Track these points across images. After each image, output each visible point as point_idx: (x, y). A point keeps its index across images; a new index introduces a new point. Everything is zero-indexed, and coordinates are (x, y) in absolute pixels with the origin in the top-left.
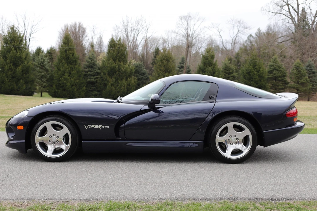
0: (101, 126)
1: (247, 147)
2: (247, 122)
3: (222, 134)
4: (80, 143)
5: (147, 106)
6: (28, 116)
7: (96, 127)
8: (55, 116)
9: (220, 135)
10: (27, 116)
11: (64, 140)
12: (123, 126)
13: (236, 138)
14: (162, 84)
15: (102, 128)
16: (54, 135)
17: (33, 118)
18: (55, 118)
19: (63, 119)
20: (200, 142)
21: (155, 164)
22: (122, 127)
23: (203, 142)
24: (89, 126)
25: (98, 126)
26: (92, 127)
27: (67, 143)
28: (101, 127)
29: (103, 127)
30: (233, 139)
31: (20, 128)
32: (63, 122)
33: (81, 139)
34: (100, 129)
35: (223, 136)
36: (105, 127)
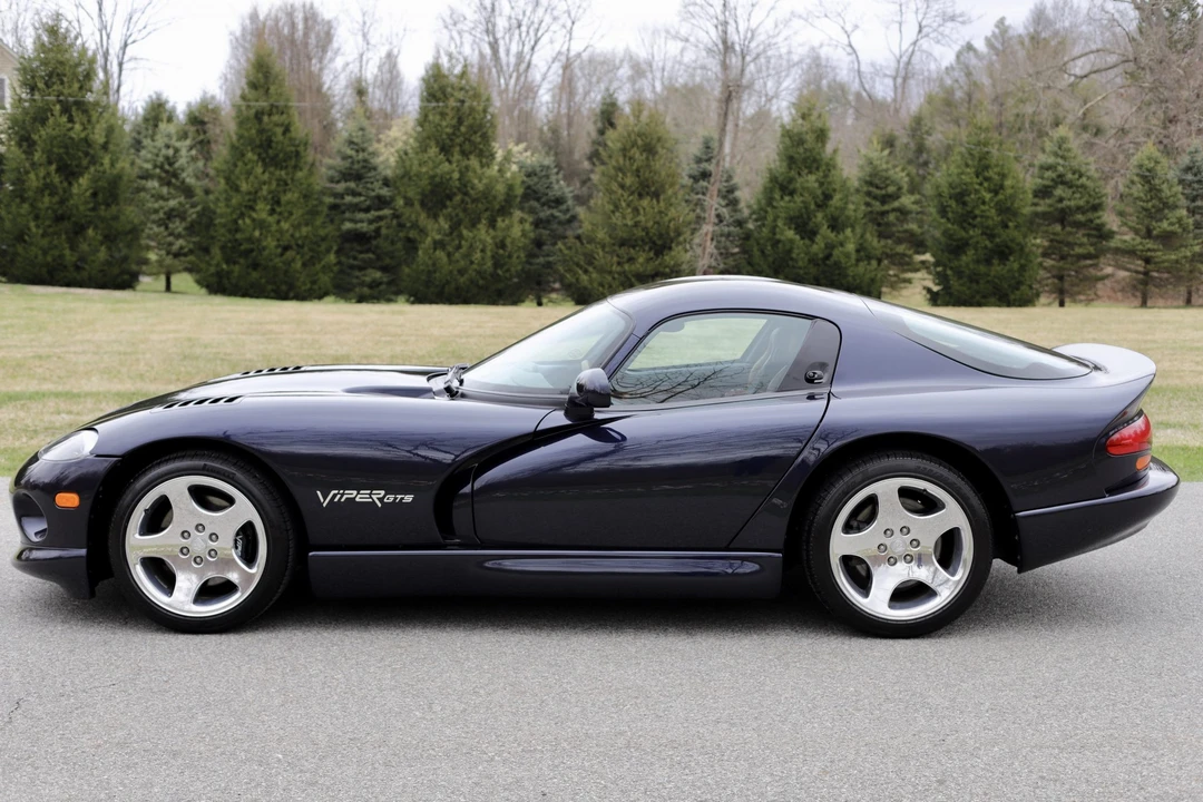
0: (383, 492)
1: (953, 575)
2: (952, 477)
3: (855, 524)
4: (302, 557)
5: (562, 413)
6: (98, 456)
7: (362, 497)
8: (202, 457)
9: (848, 528)
10: (92, 457)
11: (240, 548)
12: (467, 489)
13: (909, 538)
14: (620, 326)
15: (385, 500)
16: (200, 527)
17: (116, 462)
18: (201, 463)
19: (234, 465)
20: (770, 556)
22: (466, 494)
23: (780, 555)
25: (370, 494)
26: (345, 496)
27: (249, 557)
28: (381, 500)
29: (390, 498)
30: (899, 544)
31: (68, 500)
32: (232, 479)
33: (304, 544)
34: (380, 505)
35: (859, 530)
36: (396, 499)
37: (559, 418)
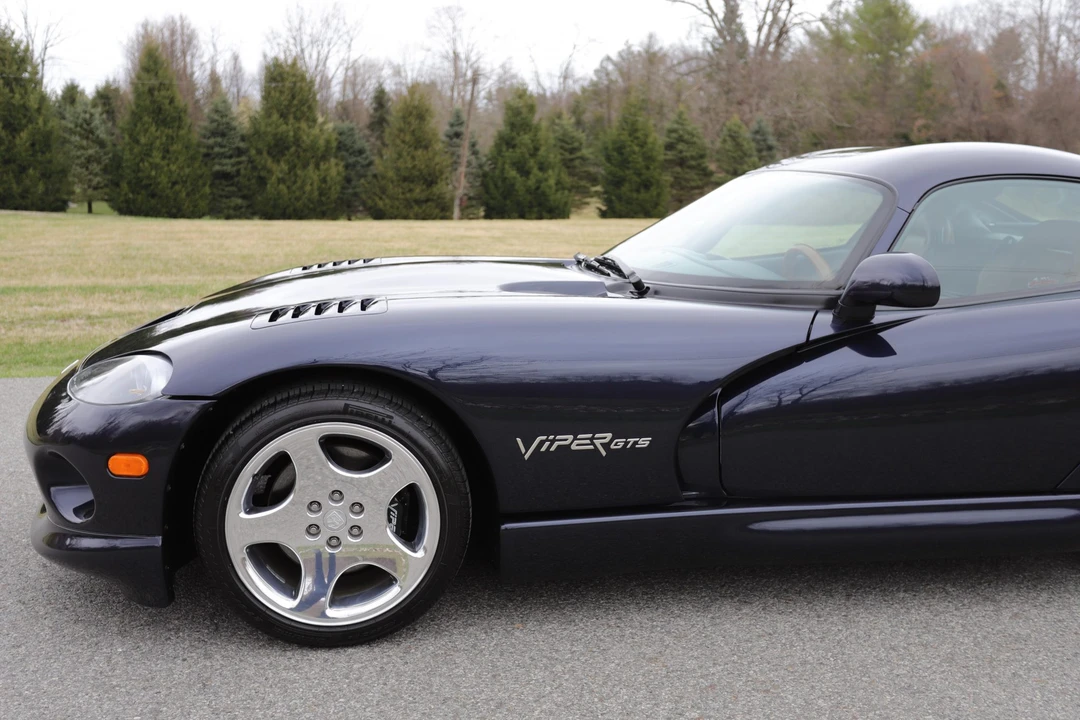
0: (609, 436)
4: (489, 532)
5: (830, 316)
6: (173, 397)
7: (579, 443)
8: (340, 393)
10: (164, 399)
11: (394, 521)
15: (612, 446)
16: (337, 494)
17: (204, 412)
18: (339, 403)
19: (390, 403)
25: (591, 439)
26: (557, 444)
28: (606, 446)
31: (128, 465)
32: (390, 425)
33: (493, 513)
34: (604, 453)
36: (627, 443)
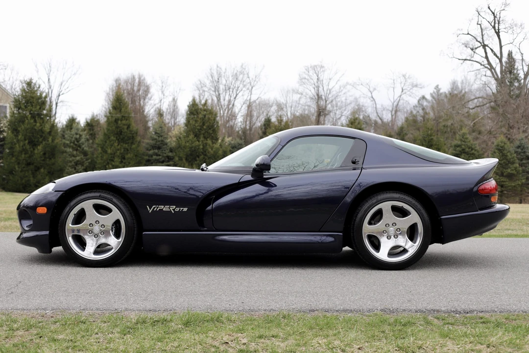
0: (175, 207)
1: (415, 243)
2: (414, 202)
3: (373, 222)
4: (140, 235)
5: (250, 176)
6: (55, 191)
7: (166, 208)
8: (99, 192)
9: (370, 223)
10: (53, 192)
11: (114, 231)
12: (209, 208)
13: (396, 227)
14: (274, 141)
15: (176, 210)
16: (97, 222)
17: (63, 194)
18: (98, 194)
19: (112, 195)
20: (338, 235)
21: (262, 270)
22: (209, 210)
23: (342, 234)
24: (154, 208)
25: (169, 207)
26: (159, 208)
27: (117, 235)
28: (174, 210)
30: (392, 230)
31: (42, 210)
32: (112, 201)
33: (141, 229)
34: (173, 212)
35: (375, 224)
36: (180, 209)
37: (249, 177)
